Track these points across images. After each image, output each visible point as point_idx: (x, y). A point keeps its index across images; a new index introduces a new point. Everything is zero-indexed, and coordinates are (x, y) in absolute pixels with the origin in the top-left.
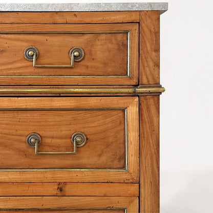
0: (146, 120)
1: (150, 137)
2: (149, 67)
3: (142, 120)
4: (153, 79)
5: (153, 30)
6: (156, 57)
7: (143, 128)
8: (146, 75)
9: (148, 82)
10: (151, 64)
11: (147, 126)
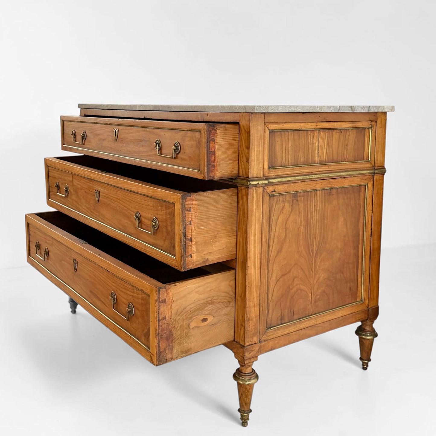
0: (241, 207)
1: (243, 222)
2: (243, 162)
3: (239, 207)
4: (246, 173)
5: (246, 130)
6: (248, 154)
7: (239, 213)
8: (242, 168)
9: (243, 174)
10: (245, 160)
11: (241, 212)
